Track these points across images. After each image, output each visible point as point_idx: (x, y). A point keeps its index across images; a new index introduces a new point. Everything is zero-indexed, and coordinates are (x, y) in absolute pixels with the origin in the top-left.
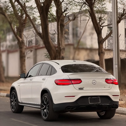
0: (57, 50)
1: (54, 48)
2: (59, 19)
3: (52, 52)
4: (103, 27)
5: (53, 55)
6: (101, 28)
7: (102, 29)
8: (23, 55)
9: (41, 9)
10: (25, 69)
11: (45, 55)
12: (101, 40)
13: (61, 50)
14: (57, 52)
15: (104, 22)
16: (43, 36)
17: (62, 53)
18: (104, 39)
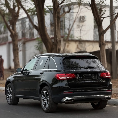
0: (53, 43)
1: (50, 40)
2: (56, 10)
3: (49, 44)
4: (103, 18)
5: (50, 47)
6: (102, 19)
7: (102, 21)
8: (16, 48)
9: (37, 2)
10: (18, 62)
11: (36, 47)
12: (102, 32)
13: (57, 42)
14: (53, 44)
15: (104, 13)
16: (39, 28)
17: (58, 45)
18: (104, 31)
